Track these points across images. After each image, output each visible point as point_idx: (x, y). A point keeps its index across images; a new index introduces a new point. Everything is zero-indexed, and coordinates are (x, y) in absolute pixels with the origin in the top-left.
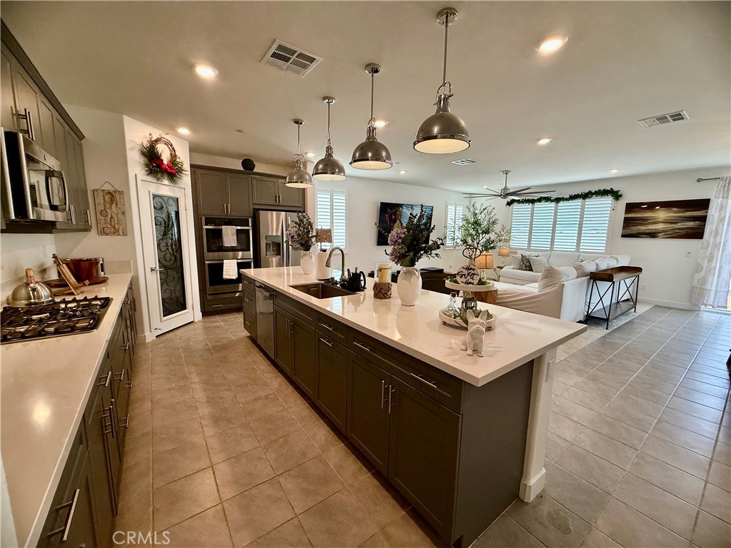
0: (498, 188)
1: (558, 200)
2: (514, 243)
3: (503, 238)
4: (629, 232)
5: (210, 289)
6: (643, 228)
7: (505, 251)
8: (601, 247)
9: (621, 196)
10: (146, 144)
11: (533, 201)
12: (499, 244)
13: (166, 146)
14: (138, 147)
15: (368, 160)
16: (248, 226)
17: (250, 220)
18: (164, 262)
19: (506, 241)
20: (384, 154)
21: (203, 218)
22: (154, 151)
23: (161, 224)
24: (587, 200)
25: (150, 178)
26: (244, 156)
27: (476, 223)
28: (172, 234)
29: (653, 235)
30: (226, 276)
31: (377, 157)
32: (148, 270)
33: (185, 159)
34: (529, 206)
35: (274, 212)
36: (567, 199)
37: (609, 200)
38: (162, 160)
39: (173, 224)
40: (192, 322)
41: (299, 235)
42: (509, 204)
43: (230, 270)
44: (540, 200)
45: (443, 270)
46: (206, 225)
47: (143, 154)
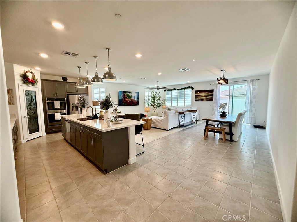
0: (155, 86)
1: (178, 90)
2: (167, 104)
3: (163, 102)
4: (196, 99)
5: (49, 124)
6: (200, 98)
7: (164, 107)
8: (190, 105)
9: (193, 88)
10: (23, 73)
11: (171, 90)
12: (162, 104)
13: (31, 73)
14: (19, 74)
15: (95, 82)
16: (65, 100)
17: (66, 98)
18: (30, 114)
19: (164, 103)
20: (100, 80)
21: (46, 98)
22: (26, 75)
23: (28, 100)
24: (185, 90)
25: (24, 85)
26: (63, 76)
27: (154, 98)
28: (33, 104)
29: (202, 100)
30: (56, 119)
31: (98, 81)
32: (23, 117)
33: (38, 77)
34: (170, 92)
35: (77, 96)
36: (180, 90)
37: (191, 89)
38: (29, 78)
39: (34, 100)
40: (42, 136)
41: (80, 103)
42: (165, 91)
43: (58, 116)
44: (173, 90)
45: (144, 114)
46: (47, 100)
47: (21, 76)
